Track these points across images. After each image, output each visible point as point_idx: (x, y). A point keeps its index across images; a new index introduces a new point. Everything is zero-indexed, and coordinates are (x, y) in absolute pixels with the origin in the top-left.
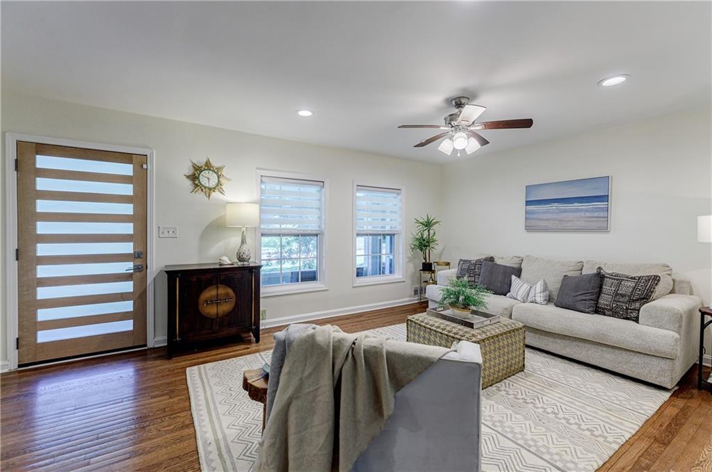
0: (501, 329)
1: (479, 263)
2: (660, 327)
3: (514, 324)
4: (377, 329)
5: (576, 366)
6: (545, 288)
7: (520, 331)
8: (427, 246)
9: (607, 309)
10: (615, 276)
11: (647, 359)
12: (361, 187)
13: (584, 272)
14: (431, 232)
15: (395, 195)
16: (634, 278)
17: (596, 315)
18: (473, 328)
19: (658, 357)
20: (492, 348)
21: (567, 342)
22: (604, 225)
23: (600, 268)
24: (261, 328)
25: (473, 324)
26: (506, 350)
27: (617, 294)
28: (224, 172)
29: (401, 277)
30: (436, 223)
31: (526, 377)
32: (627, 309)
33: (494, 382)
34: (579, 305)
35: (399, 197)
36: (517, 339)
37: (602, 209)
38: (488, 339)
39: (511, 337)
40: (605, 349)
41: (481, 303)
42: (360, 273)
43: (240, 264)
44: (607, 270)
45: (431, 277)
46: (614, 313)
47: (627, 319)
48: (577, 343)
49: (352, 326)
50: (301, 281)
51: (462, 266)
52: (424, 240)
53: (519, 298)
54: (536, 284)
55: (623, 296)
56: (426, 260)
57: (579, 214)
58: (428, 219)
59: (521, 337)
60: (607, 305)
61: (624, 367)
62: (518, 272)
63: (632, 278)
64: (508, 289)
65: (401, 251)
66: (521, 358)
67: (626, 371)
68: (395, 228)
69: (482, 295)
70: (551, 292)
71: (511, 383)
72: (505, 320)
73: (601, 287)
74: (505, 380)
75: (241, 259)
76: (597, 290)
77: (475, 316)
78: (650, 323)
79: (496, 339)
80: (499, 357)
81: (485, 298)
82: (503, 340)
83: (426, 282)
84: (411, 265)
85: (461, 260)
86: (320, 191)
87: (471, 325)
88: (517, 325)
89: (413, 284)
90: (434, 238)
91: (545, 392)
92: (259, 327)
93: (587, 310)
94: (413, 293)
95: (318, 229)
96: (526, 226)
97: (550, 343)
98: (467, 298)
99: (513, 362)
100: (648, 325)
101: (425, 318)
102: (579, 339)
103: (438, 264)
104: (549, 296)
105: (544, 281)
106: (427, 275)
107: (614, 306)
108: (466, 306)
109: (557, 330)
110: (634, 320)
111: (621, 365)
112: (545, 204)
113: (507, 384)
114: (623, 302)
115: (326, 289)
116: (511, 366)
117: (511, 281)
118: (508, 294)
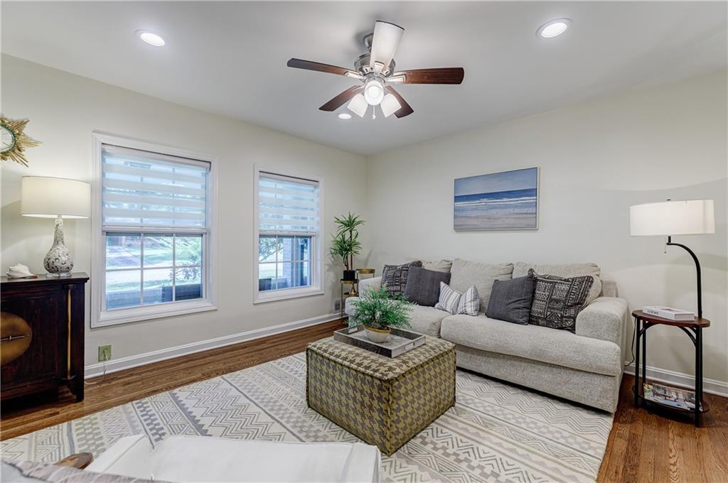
0: (427, 355)
1: (405, 268)
2: (599, 337)
3: (443, 345)
4: (279, 360)
5: (512, 391)
6: (476, 296)
7: (451, 354)
8: (349, 250)
9: (539, 318)
10: (548, 278)
11: (587, 378)
12: (265, 174)
13: (514, 277)
14: (354, 233)
15: (312, 188)
16: (567, 280)
17: (529, 326)
18: (390, 356)
19: (599, 374)
20: (415, 383)
21: (501, 362)
22: (532, 222)
23: (531, 270)
24: (86, 377)
25: (390, 351)
26: (433, 383)
27: (551, 300)
28: (27, 131)
29: (319, 289)
30: (359, 223)
31: (458, 415)
32: (562, 317)
33: (419, 430)
34: (512, 315)
35: (317, 191)
36: (447, 365)
37: (529, 205)
38: (409, 372)
39: (439, 364)
40: (542, 368)
41: (403, 319)
42: (265, 285)
43: (51, 276)
44: (539, 273)
45: (353, 288)
46: (548, 323)
47: (562, 328)
48: (512, 362)
49: (247, 357)
50: (176, 300)
51: (387, 273)
52: (345, 243)
53: (448, 309)
54: (466, 291)
55: (557, 301)
56: (348, 268)
57: (508, 210)
58: (350, 218)
59: (451, 362)
60: (541, 313)
61: (564, 388)
62: (447, 278)
63: (565, 280)
64: (436, 299)
65: (319, 258)
66: (451, 390)
67: (566, 393)
68: (313, 228)
69: (404, 309)
70: (481, 300)
71: (440, 428)
72: (432, 341)
73: (534, 293)
74: (433, 424)
75: (50, 267)
76: (530, 295)
77: (396, 337)
78: (587, 334)
79: (420, 370)
80: (425, 394)
81: (408, 312)
82: (429, 370)
83: (347, 294)
84: (332, 274)
85: (386, 266)
86: (206, 175)
87: (387, 353)
88: (446, 346)
89: (333, 296)
90: (357, 240)
91: (480, 437)
92: (83, 376)
93: (521, 320)
94: (334, 308)
95: (204, 227)
96: (455, 226)
97: (483, 364)
98: (385, 314)
99: (442, 397)
100: (585, 336)
101: (330, 345)
102: (514, 356)
103: (361, 271)
104: (480, 305)
105: (475, 287)
106: (348, 286)
107: (549, 313)
108: (383, 326)
109: (490, 347)
110: (568, 330)
111: (560, 386)
112: (474, 200)
113: (435, 430)
114: (558, 309)
115: (214, 308)
116: (439, 403)
117: (439, 289)
118: (437, 305)
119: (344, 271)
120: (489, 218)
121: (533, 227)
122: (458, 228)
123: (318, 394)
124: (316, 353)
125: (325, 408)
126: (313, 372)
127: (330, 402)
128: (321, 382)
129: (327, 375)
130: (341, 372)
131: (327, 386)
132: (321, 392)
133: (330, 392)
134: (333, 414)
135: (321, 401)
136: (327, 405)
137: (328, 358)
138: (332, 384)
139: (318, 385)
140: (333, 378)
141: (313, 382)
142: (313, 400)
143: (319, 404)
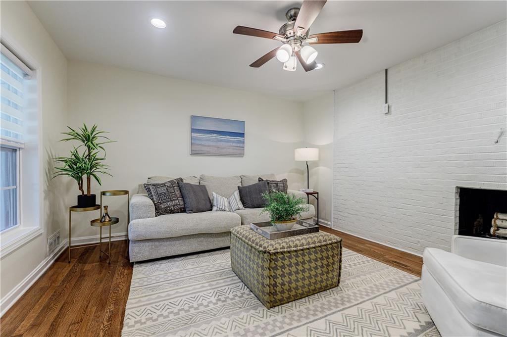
29: (39, 226)
54: (231, 195)
56: (83, 192)
64: (210, 204)
89: (48, 234)
94: (48, 249)
96: (191, 151)
103: (107, 194)
118: (215, 208)
119: (79, 197)
120: (218, 147)
121: (241, 155)
122: (194, 153)
123: (286, 287)
124: (282, 253)
125: (293, 293)
126: (279, 272)
127: (300, 284)
128: (290, 274)
129: (297, 264)
130: (309, 254)
131: (297, 273)
132: (290, 282)
133: (300, 276)
134: (301, 292)
135: (290, 290)
136: (297, 288)
137: (296, 251)
138: (302, 268)
139: (286, 279)
140: (303, 263)
141: (279, 281)
142: (279, 297)
143: (286, 295)
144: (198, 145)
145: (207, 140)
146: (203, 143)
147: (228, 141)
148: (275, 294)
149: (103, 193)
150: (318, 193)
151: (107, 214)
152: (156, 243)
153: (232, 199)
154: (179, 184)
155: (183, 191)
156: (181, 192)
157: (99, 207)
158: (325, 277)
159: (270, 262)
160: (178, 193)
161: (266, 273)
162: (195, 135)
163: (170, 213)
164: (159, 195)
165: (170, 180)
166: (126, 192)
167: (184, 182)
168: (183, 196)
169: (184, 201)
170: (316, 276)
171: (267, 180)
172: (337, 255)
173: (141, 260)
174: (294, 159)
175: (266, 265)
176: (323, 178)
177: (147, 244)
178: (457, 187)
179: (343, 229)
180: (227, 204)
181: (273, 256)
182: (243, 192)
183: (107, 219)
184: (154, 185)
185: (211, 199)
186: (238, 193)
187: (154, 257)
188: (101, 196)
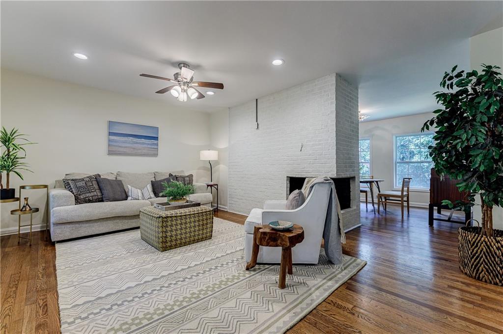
23: (170, 174)
83: (17, 210)
96: (108, 151)
118: (129, 198)
120: (134, 149)
122: (111, 153)
123: (174, 238)
124: (171, 217)
125: (179, 242)
126: (169, 229)
127: (183, 236)
128: (176, 230)
129: (181, 224)
130: (190, 218)
131: (181, 229)
132: (176, 235)
133: (183, 231)
134: (184, 241)
135: (176, 240)
136: (181, 239)
137: (180, 216)
138: (184, 227)
139: (174, 233)
140: (186, 223)
141: (169, 234)
142: (169, 244)
143: (174, 243)
144: (114, 146)
145: (124, 142)
146: (120, 144)
147: (143, 144)
148: (166, 242)
149: (23, 187)
150: (217, 185)
151: (27, 204)
152: (76, 225)
153: (145, 191)
154: (97, 179)
155: (100, 185)
156: (98, 185)
157: (18, 199)
158: (201, 232)
159: (163, 223)
160: (96, 186)
161: (160, 230)
162: (112, 137)
163: (89, 202)
164: (78, 188)
165: (88, 176)
166: (46, 186)
167: (102, 177)
168: (100, 189)
169: (101, 192)
170: (195, 231)
171: (175, 176)
172: (210, 219)
173: (62, 239)
174: (199, 158)
175: (160, 225)
176: (222, 173)
177: (68, 226)
178: (287, 177)
179: (235, 211)
180: (140, 195)
181: (164, 219)
182: (155, 185)
183: (28, 208)
184: (73, 180)
185: (126, 191)
186: (151, 186)
187: (74, 237)
188: (20, 190)
